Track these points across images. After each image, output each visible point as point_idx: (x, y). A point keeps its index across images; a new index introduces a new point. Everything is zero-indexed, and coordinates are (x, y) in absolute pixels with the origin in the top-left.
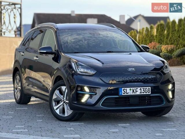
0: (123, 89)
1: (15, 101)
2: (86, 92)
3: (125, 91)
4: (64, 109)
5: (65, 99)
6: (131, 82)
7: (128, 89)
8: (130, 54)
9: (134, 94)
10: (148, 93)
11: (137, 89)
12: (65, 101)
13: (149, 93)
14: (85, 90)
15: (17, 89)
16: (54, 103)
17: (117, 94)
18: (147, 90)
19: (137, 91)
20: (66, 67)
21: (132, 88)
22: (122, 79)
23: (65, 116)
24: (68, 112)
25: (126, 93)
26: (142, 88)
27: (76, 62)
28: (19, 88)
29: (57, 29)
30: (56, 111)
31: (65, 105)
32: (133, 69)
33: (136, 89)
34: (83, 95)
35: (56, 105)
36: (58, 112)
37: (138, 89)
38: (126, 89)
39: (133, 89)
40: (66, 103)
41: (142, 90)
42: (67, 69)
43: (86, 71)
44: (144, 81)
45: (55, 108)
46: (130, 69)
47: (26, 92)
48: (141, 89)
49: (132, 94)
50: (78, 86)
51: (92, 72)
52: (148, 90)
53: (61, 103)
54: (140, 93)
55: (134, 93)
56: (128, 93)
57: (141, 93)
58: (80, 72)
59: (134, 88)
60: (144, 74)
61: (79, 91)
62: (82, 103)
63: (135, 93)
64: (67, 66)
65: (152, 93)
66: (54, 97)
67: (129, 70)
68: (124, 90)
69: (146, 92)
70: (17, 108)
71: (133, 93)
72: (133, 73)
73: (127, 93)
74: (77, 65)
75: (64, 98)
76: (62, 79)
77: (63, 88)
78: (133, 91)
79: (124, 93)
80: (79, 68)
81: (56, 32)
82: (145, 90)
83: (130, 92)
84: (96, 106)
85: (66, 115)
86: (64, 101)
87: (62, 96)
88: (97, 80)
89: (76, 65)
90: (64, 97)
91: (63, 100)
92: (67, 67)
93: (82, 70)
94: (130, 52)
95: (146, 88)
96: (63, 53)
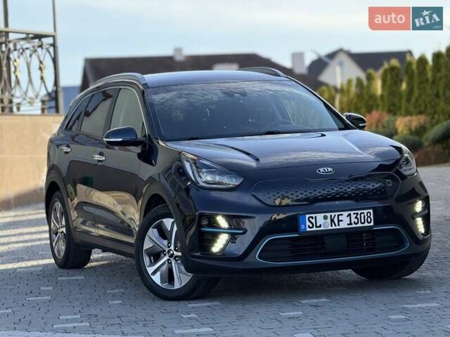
0: (307, 216)
1: (54, 262)
2: (220, 228)
3: (313, 221)
4: (170, 271)
5: (172, 248)
6: (325, 199)
7: (320, 217)
8: (323, 135)
9: (334, 227)
10: (366, 224)
11: (340, 217)
12: (173, 254)
13: (369, 223)
14: (219, 225)
15: (56, 234)
16: (146, 260)
17: (295, 229)
18: (364, 216)
19: (342, 221)
20: (171, 173)
21: (329, 215)
22: (305, 193)
23: (175, 288)
24: (182, 279)
25: (317, 227)
26: (352, 213)
27: (194, 160)
28: (61, 230)
29: (145, 85)
30: (152, 277)
31: (173, 262)
32: (329, 169)
33: (338, 215)
34: (215, 236)
35: (152, 264)
36: (157, 279)
37: (342, 215)
38: (316, 217)
39: (331, 216)
40: (176, 256)
41: (353, 216)
42: (174, 177)
43: (218, 178)
44: (357, 195)
45: (150, 270)
46: (322, 170)
47: (78, 238)
48: (349, 215)
49: (330, 228)
50: (201, 216)
51: (233, 182)
52: (366, 217)
53: (163, 258)
54: (348, 224)
55: (335, 225)
56: (320, 226)
57: (351, 224)
58: (205, 182)
59: (333, 214)
60: (356, 180)
61: (204, 227)
62: (213, 254)
63: (337, 224)
64: (172, 171)
65: (376, 223)
66: (147, 245)
67: (319, 171)
68: (311, 219)
69: (363, 221)
70: (59, 278)
71: (332, 226)
72: (329, 179)
73: (318, 225)
74: (197, 167)
75: (169, 247)
76: (164, 202)
77: (168, 222)
78: (332, 221)
79: (311, 226)
80: (201, 174)
81: (143, 93)
82: (359, 216)
83: (325, 223)
84: (247, 259)
85: (177, 285)
86: (172, 252)
87: (165, 242)
88: (247, 199)
89: (194, 167)
90: (170, 243)
91: (169, 252)
92: (175, 173)
93: (209, 178)
94: (322, 131)
95: (361, 213)
96: (162, 141)
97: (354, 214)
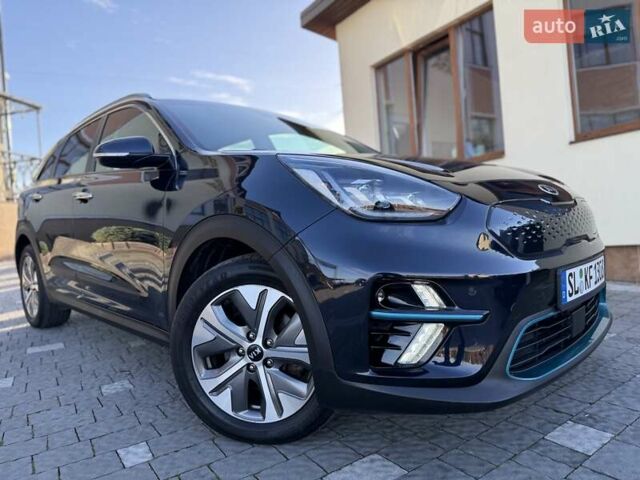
2: (425, 310)
5: (259, 341)
7: (577, 273)
11: (591, 271)
12: (262, 353)
15: (28, 290)
23: (267, 421)
26: (596, 262)
28: (33, 287)
30: (213, 398)
31: (261, 370)
36: (224, 401)
38: (574, 274)
40: (269, 359)
41: (597, 269)
45: (208, 385)
48: (595, 266)
49: (585, 292)
53: (237, 361)
54: (595, 283)
59: (586, 267)
63: (589, 284)
68: (570, 278)
71: (586, 287)
73: (576, 288)
75: (251, 340)
77: (249, 293)
78: (586, 278)
79: (571, 291)
83: (581, 283)
85: (271, 416)
87: (241, 331)
90: (252, 332)
95: (600, 262)
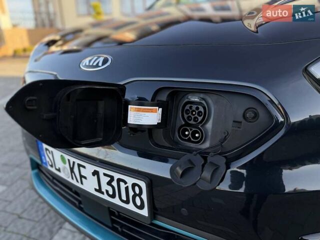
0: (45, 147)
3: (51, 157)
11: (82, 169)
13: (139, 207)
18: (127, 189)
19: (85, 178)
21: (66, 157)
25: (56, 169)
26: (101, 170)
33: (79, 165)
37: (84, 167)
38: (52, 153)
39: (69, 161)
49: (71, 180)
52: (131, 193)
54: (96, 190)
55: (77, 181)
56: (59, 170)
78: (72, 170)
83: (64, 168)
97: (105, 175)
